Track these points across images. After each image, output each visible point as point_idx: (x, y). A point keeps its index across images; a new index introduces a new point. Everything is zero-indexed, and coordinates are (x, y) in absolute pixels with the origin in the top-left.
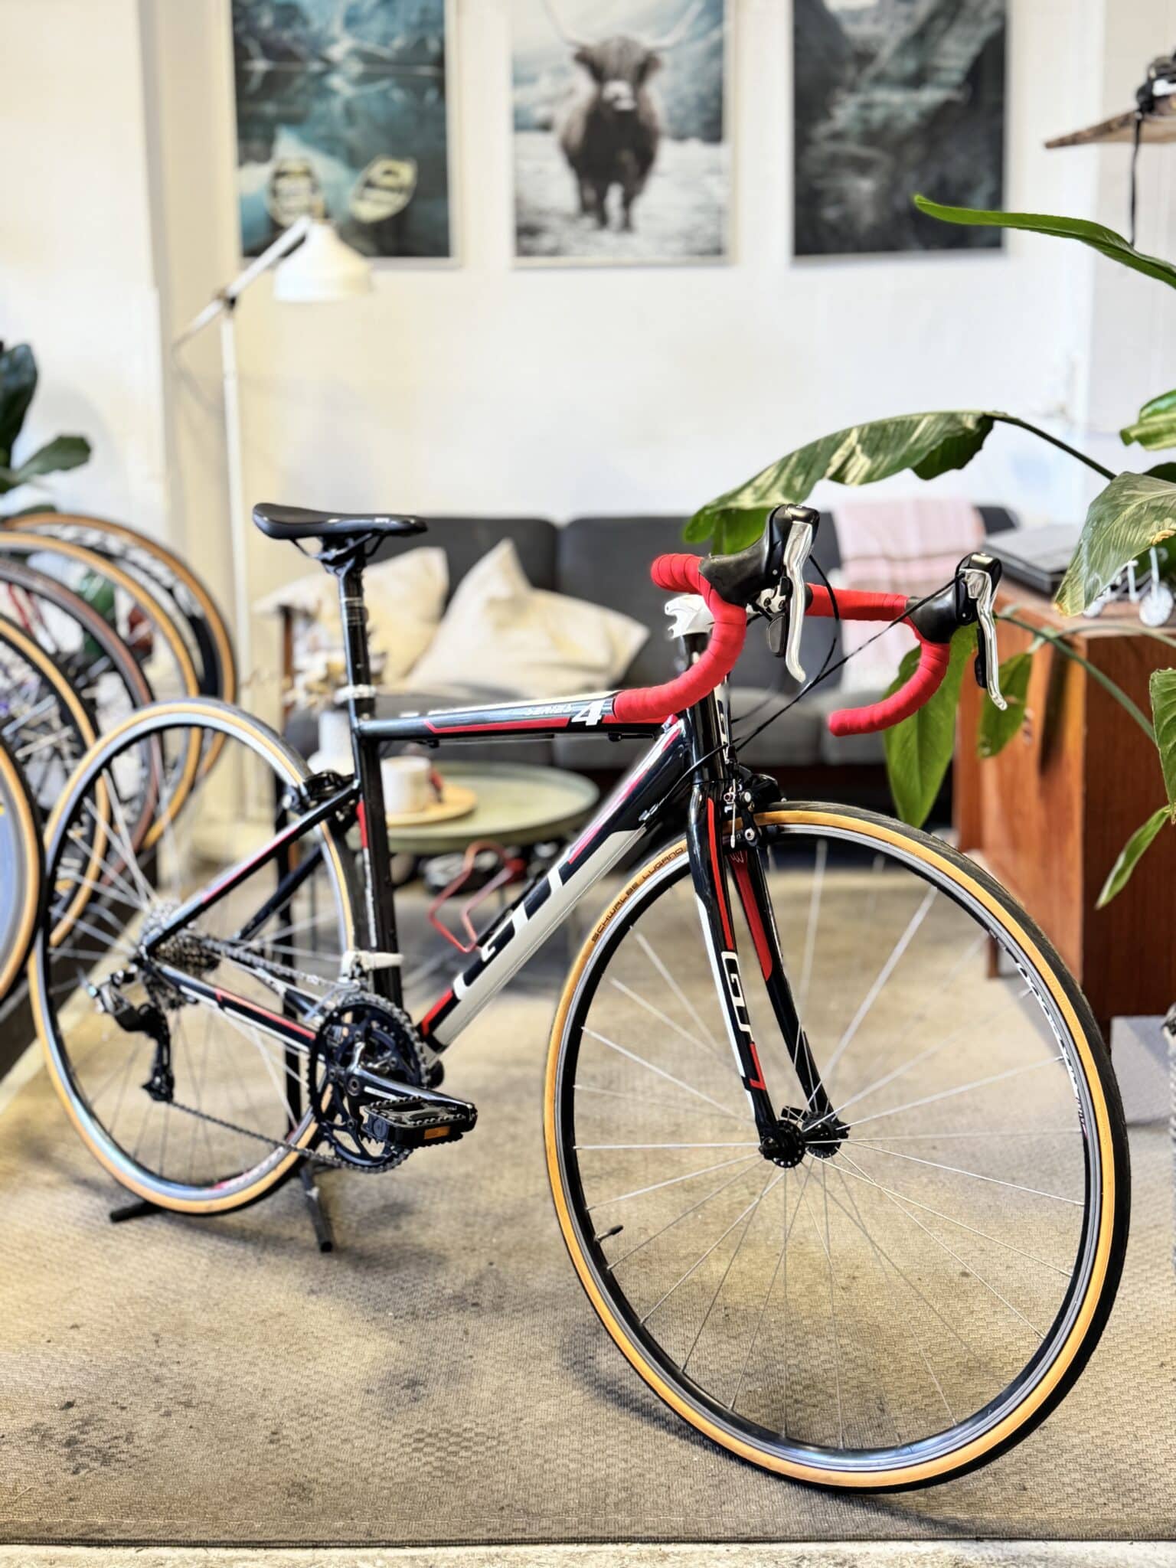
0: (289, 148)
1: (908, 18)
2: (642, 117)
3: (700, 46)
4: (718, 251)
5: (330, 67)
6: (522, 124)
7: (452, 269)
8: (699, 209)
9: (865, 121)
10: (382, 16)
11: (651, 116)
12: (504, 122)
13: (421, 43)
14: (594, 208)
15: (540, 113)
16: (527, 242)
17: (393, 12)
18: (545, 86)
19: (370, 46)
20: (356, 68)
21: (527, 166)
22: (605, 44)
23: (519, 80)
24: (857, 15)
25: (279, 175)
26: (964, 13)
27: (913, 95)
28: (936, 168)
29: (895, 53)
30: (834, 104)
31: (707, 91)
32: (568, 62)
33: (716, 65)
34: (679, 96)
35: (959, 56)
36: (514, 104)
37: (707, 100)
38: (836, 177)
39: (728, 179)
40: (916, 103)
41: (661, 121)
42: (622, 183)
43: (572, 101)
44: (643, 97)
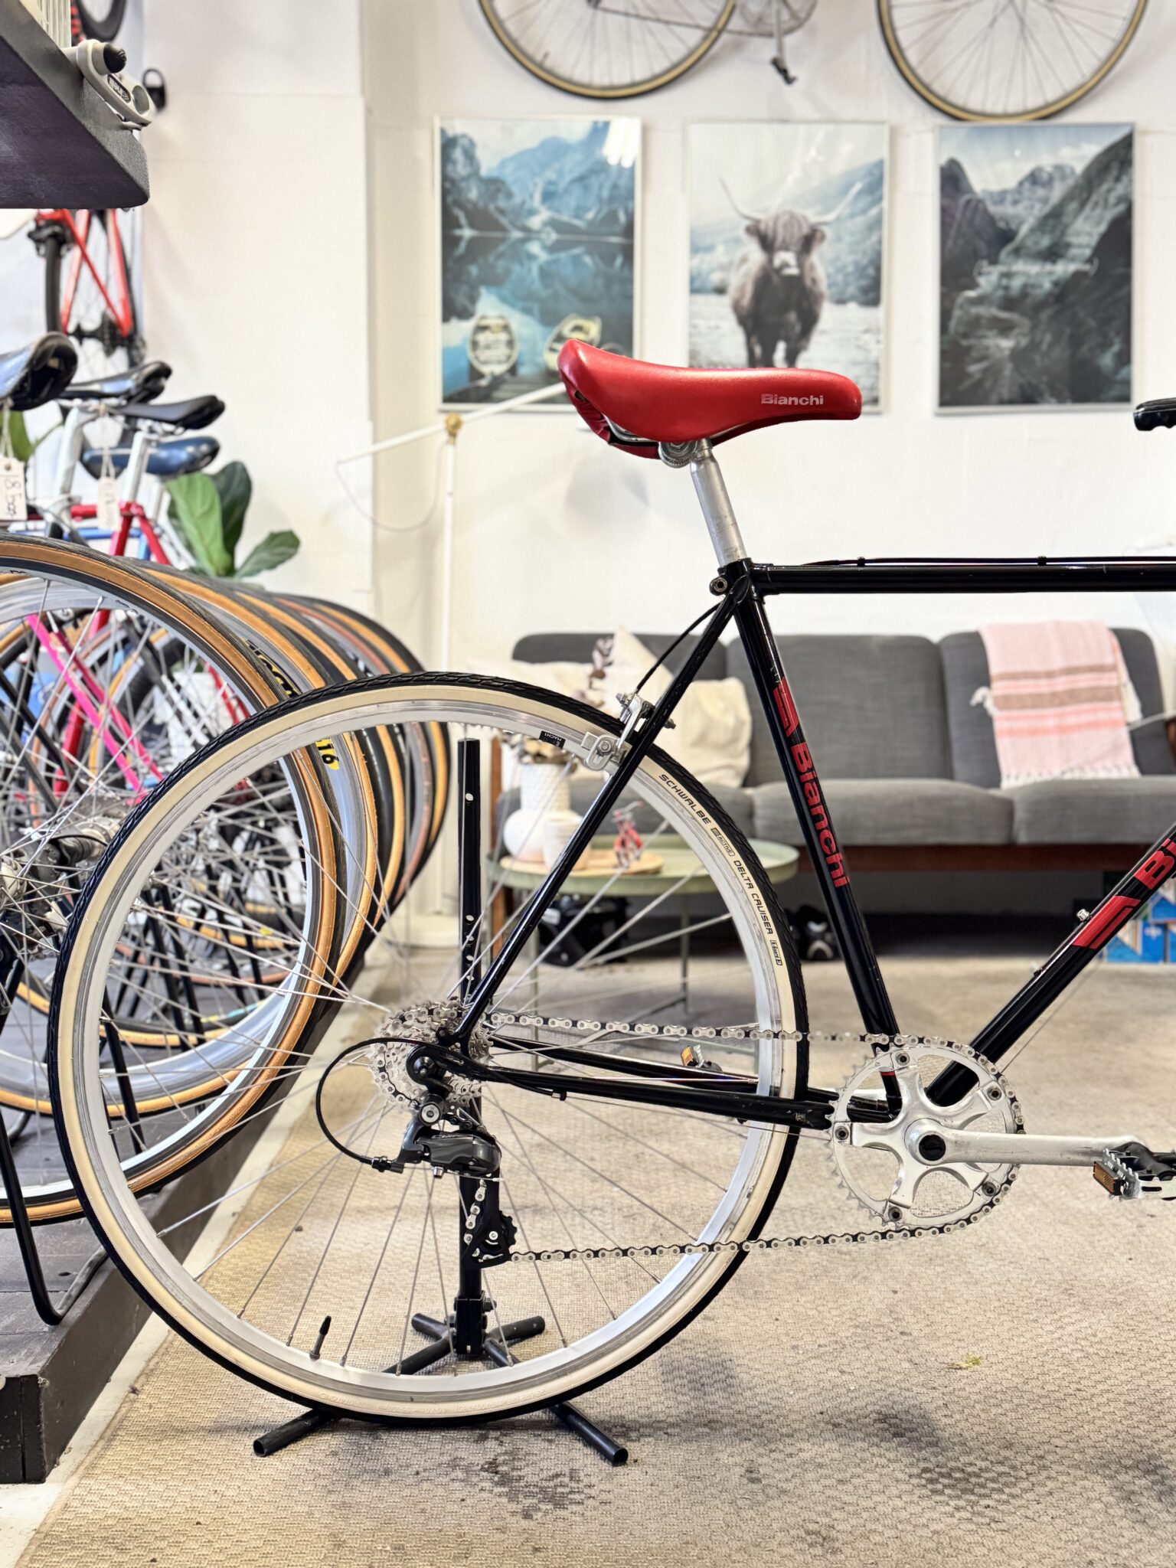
0: (489, 306)
1: (1045, 201)
2: (808, 282)
3: (860, 221)
5: (529, 234)
6: (697, 288)
9: (1007, 288)
10: (577, 190)
11: (814, 281)
12: (684, 285)
13: (612, 216)
14: (762, 361)
15: (716, 278)
17: (586, 188)
18: (720, 254)
19: (565, 218)
20: (554, 236)
23: (695, 249)
24: (1001, 197)
25: (481, 328)
26: (1094, 197)
27: (1048, 267)
28: (1068, 331)
29: (1032, 231)
30: (980, 274)
31: (865, 261)
32: (741, 233)
33: (874, 238)
34: (839, 264)
35: (1090, 234)
36: (691, 271)
37: (865, 268)
38: (980, 337)
39: (882, 337)
40: (1051, 273)
41: (823, 286)
42: (787, 340)
43: (744, 268)
44: (807, 265)
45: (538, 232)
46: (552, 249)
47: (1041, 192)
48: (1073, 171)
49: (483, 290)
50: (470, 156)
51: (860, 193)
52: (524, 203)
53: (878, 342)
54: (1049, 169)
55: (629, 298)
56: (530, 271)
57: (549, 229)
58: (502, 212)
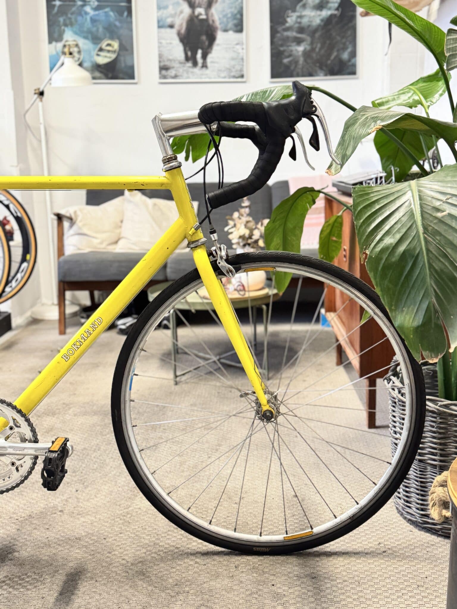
0: (69, 36)
2: (211, 22)
4: (242, 76)
5: (86, 3)
6: (161, 25)
8: (233, 59)
9: (299, 23)
11: (213, 21)
14: (191, 59)
15: (169, 21)
16: (164, 72)
18: (171, 10)
20: (96, 3)
21: (164, 42)
23: (159, 8)
25: (66, 46)
27: (319, 12)
28: (328, 42)
30: (288, 17)
31: (236, 12)
33: (240, 1)
34: (224, 13)
36: (158, 17)
37: (236, 15)
38: (288, 46)
39: (244, 47)
40: (320, 15)
41: (217, 24)
42: (202, 49)
44: (210, 14)
45: (89, 2)
46: (97, 9)
49: (66, 29)
53: (243, 49)
55: (131, 30)
56: (86, 19)
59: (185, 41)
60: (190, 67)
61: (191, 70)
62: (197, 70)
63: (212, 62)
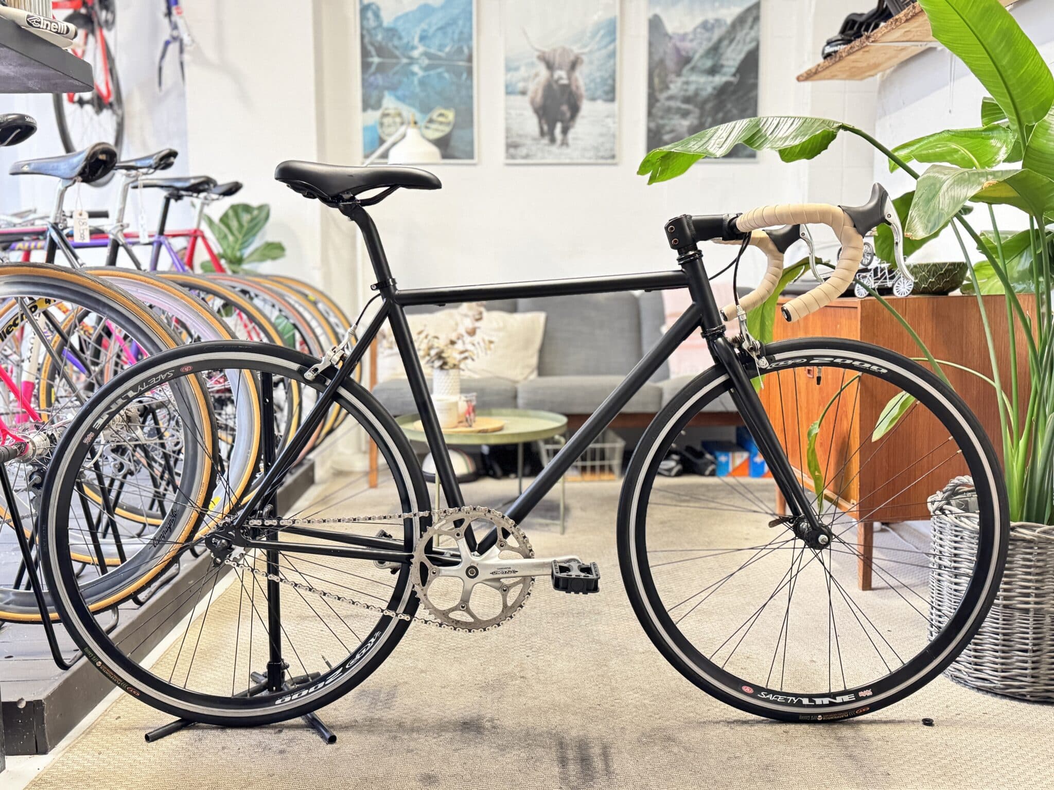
0: (389, 103)
1: (709, 39)
2: (574, 88)
3: (604, 52)
4: (613, 157)
5: (412, 61)
6: (510, 91)
7: (474, 165)
8: (602, 135)
9: (686, 90)
10: (440, 34)
11: (577, 87)
12: (502, 90)
13: (460, 50)
14: (547, 133)
15: (521, 86)
16: (512, 151)
17: (445, 34)
18: (523, 72)
19: (433, 51)
20: (426, 62)
21: (513, 112)
22: (555, 50)
23: (508, 69)
24: (683, 37)
25: (385, 115)
26: (738, 38)
27: (710, 78)
28: (721, 116)
29: (702, 57)
30: (671, 82)
31: (606, 75)
32: (535, 60)
33: (612, 62)
34: (592, 77)
35: (734, 60)
36: (506, 81)
37: (606, 80)
38: (670, 119)
39: (617, 120)
40: (712, 82)
41: (583, 90)
42: (562, 121)
43: (537, 80)
44: (573, 78)
45: (417, 59)
46: (427, 69)
47: (707, 35)
48: (725, 23)
49: (386, 93)
50: (377, 15)
51: (603, 37)
52: (408, 42)
53: (615, 122)
54: (712, 21)
55: (471, 97)
56: (412, 82)
57: (423, 57)
58: (396, 47)
59: (541, 112)
60: (545, 145)
61: (547, 148)
62: (554, 149)
63: (574, 139)
